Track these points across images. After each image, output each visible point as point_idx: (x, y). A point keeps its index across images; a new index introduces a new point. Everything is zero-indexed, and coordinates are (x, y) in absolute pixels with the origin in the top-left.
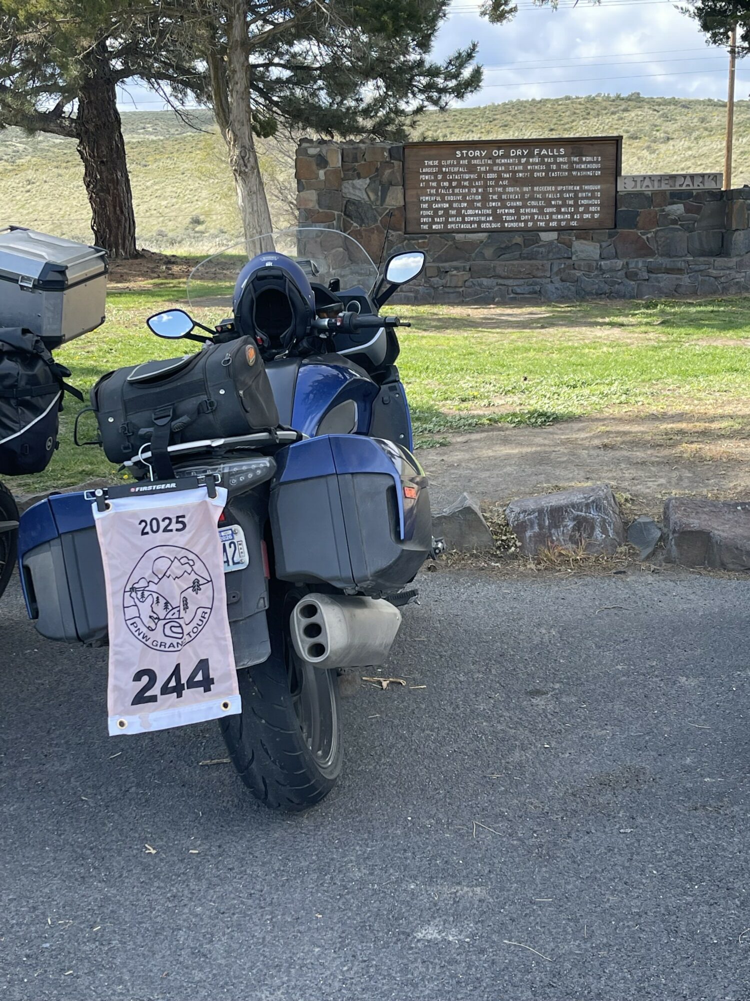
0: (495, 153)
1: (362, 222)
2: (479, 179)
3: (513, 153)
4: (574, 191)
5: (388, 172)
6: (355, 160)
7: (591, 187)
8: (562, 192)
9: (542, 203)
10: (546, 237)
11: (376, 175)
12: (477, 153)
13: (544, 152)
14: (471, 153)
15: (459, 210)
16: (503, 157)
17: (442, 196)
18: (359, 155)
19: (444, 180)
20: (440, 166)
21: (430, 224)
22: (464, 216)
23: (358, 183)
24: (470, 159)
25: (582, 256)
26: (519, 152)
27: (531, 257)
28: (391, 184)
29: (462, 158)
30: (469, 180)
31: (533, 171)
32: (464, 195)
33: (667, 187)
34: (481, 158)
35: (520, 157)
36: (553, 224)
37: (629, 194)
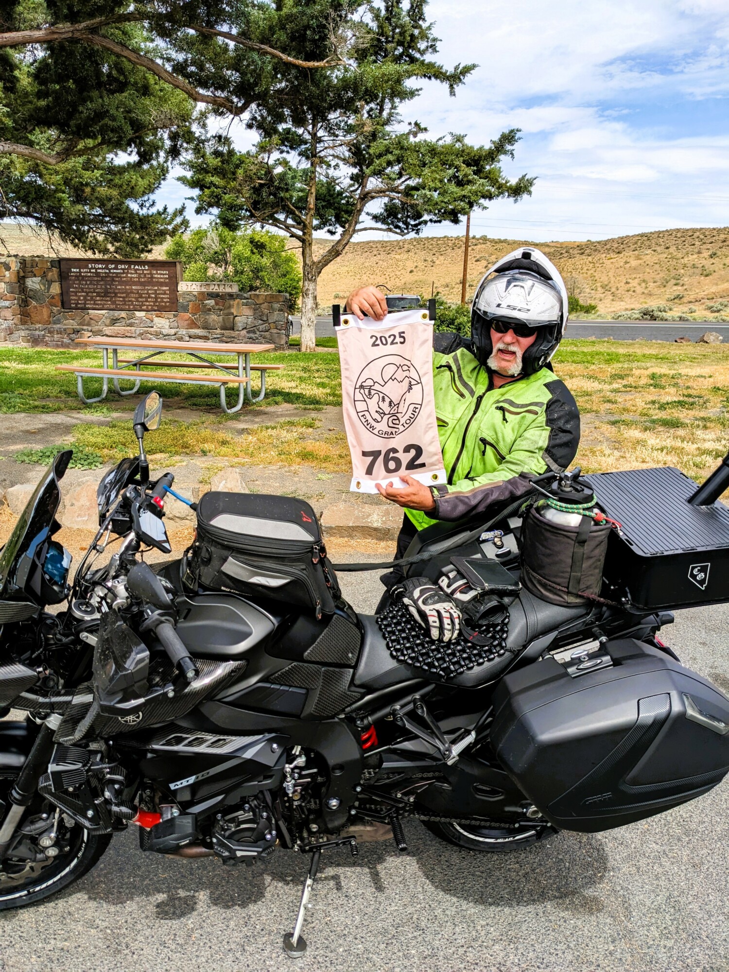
0: (111, 266)
1: (37, 301)
2: (102, 280)
3: (119, 267)
4: (156, 290)
5: (50, 274)
6: (32, 267)
7: (165, 288)
8: (148, 290)
9: (137, 296)
10: (138, 314)
11: (44, 276)
12: (100, 266)
13: (137, 267)
14: (97, 266)
15: (92, 297)
16: (114, 269)
17: (82, 289)
18: (35, 265)
19: (83, 280)
20: (80, 272)
21: (77, 304)
22: (95, 301)
23: (34, 279)
24: (96, 269)
25: (159, 326)
26: (123, 267)
27: (131, 325)
28: (52, 282)
29: (92, 268)
30: (97, 281)
31: (131, 278)
32: (94, 289)
33: (205, 290)
34: (102, 269)
35: (123, 269)
36: (144, 307)
37: (184, 293)
